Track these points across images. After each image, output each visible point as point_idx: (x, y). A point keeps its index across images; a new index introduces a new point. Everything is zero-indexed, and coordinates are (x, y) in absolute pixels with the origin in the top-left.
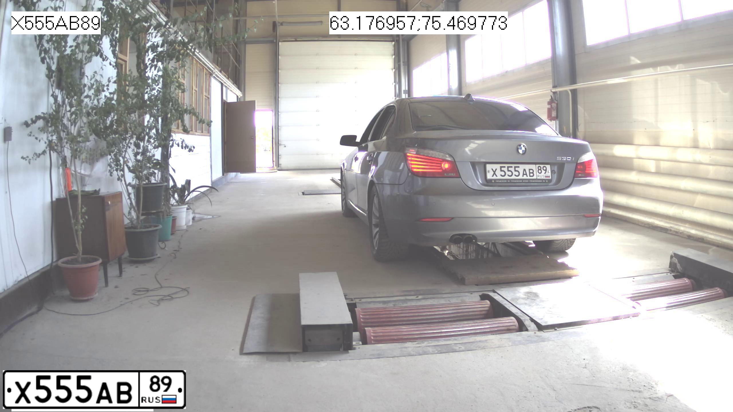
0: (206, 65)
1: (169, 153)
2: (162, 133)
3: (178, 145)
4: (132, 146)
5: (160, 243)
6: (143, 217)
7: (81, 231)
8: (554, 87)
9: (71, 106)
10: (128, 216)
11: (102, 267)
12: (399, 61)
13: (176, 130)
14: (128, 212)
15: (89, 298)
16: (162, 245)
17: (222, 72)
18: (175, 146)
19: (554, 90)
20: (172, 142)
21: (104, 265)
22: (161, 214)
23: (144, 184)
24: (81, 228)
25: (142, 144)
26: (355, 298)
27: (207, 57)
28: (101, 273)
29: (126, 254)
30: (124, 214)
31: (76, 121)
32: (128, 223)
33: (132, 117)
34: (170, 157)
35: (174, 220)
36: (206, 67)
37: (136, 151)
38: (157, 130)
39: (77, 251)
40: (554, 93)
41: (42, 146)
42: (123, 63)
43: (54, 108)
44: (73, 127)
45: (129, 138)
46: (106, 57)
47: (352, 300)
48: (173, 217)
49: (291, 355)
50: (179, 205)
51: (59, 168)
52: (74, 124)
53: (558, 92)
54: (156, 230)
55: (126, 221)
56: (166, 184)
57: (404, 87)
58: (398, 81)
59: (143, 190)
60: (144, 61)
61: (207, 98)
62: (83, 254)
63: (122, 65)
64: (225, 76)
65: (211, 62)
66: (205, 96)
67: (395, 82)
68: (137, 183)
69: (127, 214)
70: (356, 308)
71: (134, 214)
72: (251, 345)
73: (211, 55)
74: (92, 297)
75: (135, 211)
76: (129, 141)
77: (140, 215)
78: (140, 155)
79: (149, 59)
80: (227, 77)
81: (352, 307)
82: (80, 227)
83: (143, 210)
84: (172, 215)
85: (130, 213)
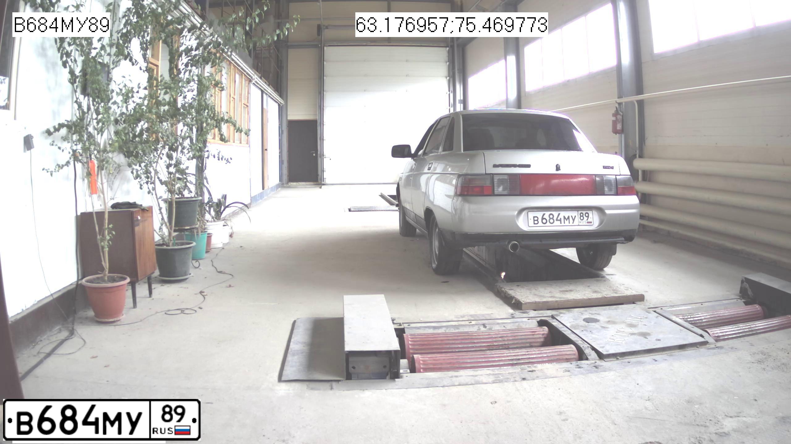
0: (245, 71)
1: (204, 165)
2: (197, 143)
3: (214, 157)
4: (165, 158)
5: (194, 262)
6: (176, 233)
7: (108, 247)
8: (620, 97)
9: (98, 113)
10: (159, 232)
11: (130, 287)
12: (454, 68)
13: (213, 141)
14: (158, 228)
15: (116, 319)
16: (196, 264)
17: (263, 78)
18: (211, 157)
19: (619, 101)
20: (208, 152)
21: (133, 284)
22: (195, 231)
23: (177, 198)
24: (108, 244)
25: (174, 155)
26: (403, 323)
27: (246, 62)
28: (129, 293)
29: (157, 273)
30: (155, 230)
31: (103, 130)
32: (160, 240)
33: (164, 126)
34: (205, 169)
35: (209, 237)
36: (245, 73)
37: (168, 163)
38: (191, 140)
39: (103, 269)
40: (620, 104)
41: (66, 156)
42: (155, 67)
43: (78, 115)
44: (100, 135)
45: (161, 148)
46: (136, 61)
47: (400, 325)
48: (208, 234)
49: (334, 384)
50: (214, 221)
51: (84, 180)
52: (100, 133)
53: (624, 104)
54: (190, 247)
55: (157, 238)
56: (200, 198)
57: (459, 95)
58: (452, 90)
59: (176, 205)
60: (177, 66)
61: (246, 106)
62: (109, 273)
63: (153, 70)
64: (266, 83)
65: (250, 68)
66: (244, 104)
67: (449, 91)
68: (169, 197)
69: (158, 230)
70: (405, 333)
71: (165, 231)
72: (290, 372)
73: (251, 60)
74: (118, 319)
75: (167, 228)
76: (161, 152)
77: (172, 231)
78: (173, 166)
79: (183, 64)
80: (268, 84)
81: (400, 333)
82: (106, 243)
83: (175, 226)
84: (206, 232)
85: (160, 228)
